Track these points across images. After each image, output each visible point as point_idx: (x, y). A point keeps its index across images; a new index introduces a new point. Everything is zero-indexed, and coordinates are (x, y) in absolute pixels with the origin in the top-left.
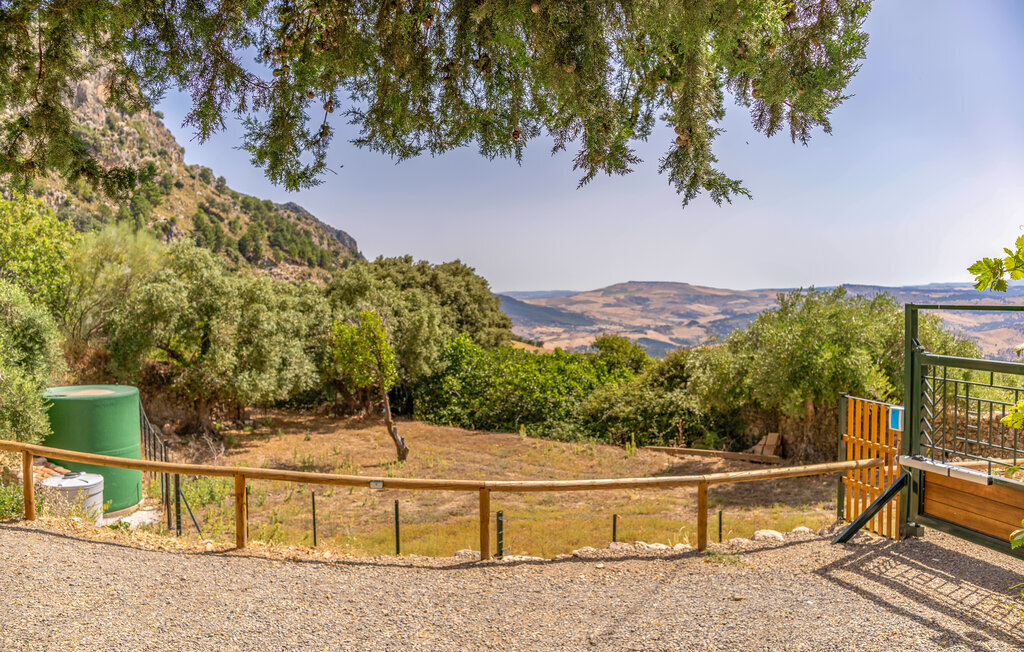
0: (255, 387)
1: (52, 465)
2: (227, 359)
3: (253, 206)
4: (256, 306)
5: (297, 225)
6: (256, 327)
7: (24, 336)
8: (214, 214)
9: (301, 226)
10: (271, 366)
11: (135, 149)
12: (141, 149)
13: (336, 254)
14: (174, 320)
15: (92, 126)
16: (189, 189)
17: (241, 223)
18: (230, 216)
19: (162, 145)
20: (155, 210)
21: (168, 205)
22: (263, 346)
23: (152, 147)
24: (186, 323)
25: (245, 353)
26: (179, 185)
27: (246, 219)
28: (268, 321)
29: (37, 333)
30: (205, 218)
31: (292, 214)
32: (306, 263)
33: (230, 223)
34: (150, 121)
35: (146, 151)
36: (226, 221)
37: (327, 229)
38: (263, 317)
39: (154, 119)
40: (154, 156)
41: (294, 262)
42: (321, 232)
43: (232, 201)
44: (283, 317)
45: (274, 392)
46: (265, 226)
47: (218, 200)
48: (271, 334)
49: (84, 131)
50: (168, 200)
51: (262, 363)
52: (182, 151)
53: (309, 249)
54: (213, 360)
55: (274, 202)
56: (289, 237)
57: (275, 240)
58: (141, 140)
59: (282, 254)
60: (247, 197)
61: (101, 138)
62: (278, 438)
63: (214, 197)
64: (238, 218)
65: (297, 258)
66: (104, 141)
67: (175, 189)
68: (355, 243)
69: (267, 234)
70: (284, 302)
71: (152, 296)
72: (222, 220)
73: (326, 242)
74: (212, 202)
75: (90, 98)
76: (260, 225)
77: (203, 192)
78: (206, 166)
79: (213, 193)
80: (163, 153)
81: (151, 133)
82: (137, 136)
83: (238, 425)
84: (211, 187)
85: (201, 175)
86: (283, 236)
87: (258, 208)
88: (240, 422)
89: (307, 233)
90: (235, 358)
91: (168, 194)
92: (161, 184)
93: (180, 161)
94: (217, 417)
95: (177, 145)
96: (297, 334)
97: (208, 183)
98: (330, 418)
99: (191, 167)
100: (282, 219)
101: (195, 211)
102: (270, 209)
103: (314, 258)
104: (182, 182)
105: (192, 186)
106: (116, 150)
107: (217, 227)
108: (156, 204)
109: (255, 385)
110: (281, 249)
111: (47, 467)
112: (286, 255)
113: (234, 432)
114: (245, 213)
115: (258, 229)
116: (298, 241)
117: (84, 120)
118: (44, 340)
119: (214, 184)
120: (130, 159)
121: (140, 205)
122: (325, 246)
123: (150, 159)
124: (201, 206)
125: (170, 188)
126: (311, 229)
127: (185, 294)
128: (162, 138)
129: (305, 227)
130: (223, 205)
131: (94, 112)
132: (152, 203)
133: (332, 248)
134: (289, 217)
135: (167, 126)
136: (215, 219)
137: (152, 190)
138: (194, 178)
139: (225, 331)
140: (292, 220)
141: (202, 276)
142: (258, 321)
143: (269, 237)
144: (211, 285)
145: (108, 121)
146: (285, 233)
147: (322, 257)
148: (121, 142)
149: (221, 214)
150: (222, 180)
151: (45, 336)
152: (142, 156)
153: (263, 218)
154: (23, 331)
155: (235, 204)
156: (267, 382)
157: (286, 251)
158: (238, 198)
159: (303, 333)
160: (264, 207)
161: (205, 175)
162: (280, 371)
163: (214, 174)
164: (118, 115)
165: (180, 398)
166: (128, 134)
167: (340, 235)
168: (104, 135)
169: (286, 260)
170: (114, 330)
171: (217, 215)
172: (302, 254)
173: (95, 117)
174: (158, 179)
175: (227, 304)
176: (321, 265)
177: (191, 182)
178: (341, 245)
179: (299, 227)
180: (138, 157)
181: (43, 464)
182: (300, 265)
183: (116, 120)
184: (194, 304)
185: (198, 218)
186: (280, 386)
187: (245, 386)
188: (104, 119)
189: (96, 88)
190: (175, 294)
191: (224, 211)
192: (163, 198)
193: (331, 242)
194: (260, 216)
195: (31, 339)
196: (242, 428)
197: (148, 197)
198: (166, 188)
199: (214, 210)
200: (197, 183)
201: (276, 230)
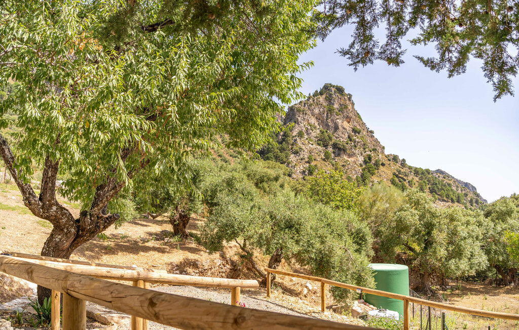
0: (458, 268)
1: (368, 304)
2: (442, 252)
3: (420, 173)
4: (455, 223)
5: (443, 181)
6: (456, 235)
7: (357, 238)
8: (401, 177)
9: (446, 181)
10: (465, 256)
11: (362, 149)
12: (364, 149)
13: (466, 195)
14: (412, 231)
15: (342, 140)
16: (388, 166)
17: (414, 181)
18: (409, 178)
19: (374, 146)
20: (372, 177)
21: (378, 174)
22: (461, 245)
23: (369, 147)
24: (417, 232)
25: (450, 249)
26: (383, 165)
27: (417, 179)
28: (463, 231)
29: (363, 236)
30: (396, 179)
31: (440, 175)
32: (450, 201)
33: (409, 182)
34: (368, 135)
35: (367, 150)
36: (407, 181)
37: (459, 182)
38: (459, 229)
39: (370, 134)
40: (371, 151)
41: (444, 201)
42: (457, 184)
43: (409, 170)
44: (470, 229)
45: (468, 271)
46: (427, 182)
47: (402, 170)
48: (465, 238)
49: (339, 142)
50: (378, 172)
51: (461, 254)
52: (384, 148)
53: (451, 193)
54: (435, 252)
55: (430, 170)
56: (440, 187)
57: (433, 189)
58: (364, 145)
59: (437, 196)
60: (416, 168)
61: (346, 145)
62: (467, 297)
63: (400, 169)
64: (413, 179)
65: (445, 198)
66: (348, 147)
67: (381, 167)
68: (475, 189)
69: (428, 186)
70: (469, 221)
71: (402, 218)
72: (405, 180)
73: (460, 189)
74: (399, 172)
75: (340, 127)
76: (424, 182)
77: (395, 167)
78: (395, 154)
79: (400, 167)
80: (374, 150)
81: (369, 140)
82: (362, 143)
83: (443, 288)
84: (399, 164)
85: (393, 159)
86: (437, 187)
87: (423, 173)
88: (444, 287)
89: (449, 185)
90: (446, 251)
91: (378, 169)
92: (374, 164)
93: (383, 152)
94: (432, 283)
95: (381, 145)
96: (477, 238)
97: (397, 162)
98: (494, 287)
99: (388, 155)
100: (436, 178)
101: (391, 177)
102: (429, 173)
103: (454, 198)
104: (384, 163)
105: (389, 164)
106: (353, 150)
107: (402, 184)
108: (373, 174)
109: (458, 267)
110: (436, 194)
111: (365, 305)
112: (439, 197)
113: (441, 292)
114: (416, 176)
115: (424, 184)
116: (445, 189)
117: (338, 138)
118: (366, 240)
119: (400, 163)
120: (360, 154)
121: (365, 175)
122: (459, 191)
123: (369, 153)
124: (394, 174)
125: (379, 166)
126: (451, 182)
127: (417, 217)
128: (374, 143)
129: (448, 181)
130: (405, 173)
131: (342, 134)
132: (371, 174)
133: (463, 192)
134: (439, 177)
135: (375, 137)
136: (402, 180)
137: (371, 168)
138: (390, 160)
139: (440, 236)
140: (441, 178)
141: (424, 207)
142: (457, 231)
143: (429, 188)
144: (430, 212)
145: (349, 137)
146: (438, 185)
147: (458, 197)
148: (355, 146)
149: (404, 177)
150: (404, 160)
151: (367, 237)
152: (365, 152)
153: (426, 178)
154: (357, 235)
155: (411, 172)
156: (464, 265)
157: (439, 195)
158: (412, 169)
159: (481, 238)
160: (426, 173)
161: (395, 159)
162: (469, 259)
163: (399, 157)
164: (353, 134)
165: (413, 272)
166: (358, 142)
167: (467, 185)
168: (347, 144)
169: (439, 199)
170: (381, 236)
171: (402, 178)
172: (448, 196)
173: (343, 136)
174: (373, 162)
175: (440, 222)
176: (458, 202)
177: (389, 162)
178: (468, 190)
179: (444, 182)
180: (363, 153)
181: (363, 303)
182: (447, 202)
183: (353, 136)
184: (422, 222)
185: (393, 180)
186: (471, 268)
187: (453, 267)
188: (347, 136)
189: (343, 122)
190: (412, 217)
191: (406, 176)
192: (376, 171)
193: (463, 189)
194: (424, 177)
195: (360, 239)
196: (445, 290)
197: (369, 171)
198: (377, 166)
199: (401, 176)
200: (392, 163)
201: (433, 184)
